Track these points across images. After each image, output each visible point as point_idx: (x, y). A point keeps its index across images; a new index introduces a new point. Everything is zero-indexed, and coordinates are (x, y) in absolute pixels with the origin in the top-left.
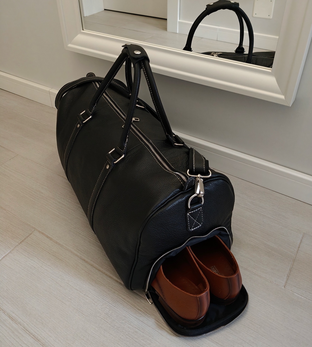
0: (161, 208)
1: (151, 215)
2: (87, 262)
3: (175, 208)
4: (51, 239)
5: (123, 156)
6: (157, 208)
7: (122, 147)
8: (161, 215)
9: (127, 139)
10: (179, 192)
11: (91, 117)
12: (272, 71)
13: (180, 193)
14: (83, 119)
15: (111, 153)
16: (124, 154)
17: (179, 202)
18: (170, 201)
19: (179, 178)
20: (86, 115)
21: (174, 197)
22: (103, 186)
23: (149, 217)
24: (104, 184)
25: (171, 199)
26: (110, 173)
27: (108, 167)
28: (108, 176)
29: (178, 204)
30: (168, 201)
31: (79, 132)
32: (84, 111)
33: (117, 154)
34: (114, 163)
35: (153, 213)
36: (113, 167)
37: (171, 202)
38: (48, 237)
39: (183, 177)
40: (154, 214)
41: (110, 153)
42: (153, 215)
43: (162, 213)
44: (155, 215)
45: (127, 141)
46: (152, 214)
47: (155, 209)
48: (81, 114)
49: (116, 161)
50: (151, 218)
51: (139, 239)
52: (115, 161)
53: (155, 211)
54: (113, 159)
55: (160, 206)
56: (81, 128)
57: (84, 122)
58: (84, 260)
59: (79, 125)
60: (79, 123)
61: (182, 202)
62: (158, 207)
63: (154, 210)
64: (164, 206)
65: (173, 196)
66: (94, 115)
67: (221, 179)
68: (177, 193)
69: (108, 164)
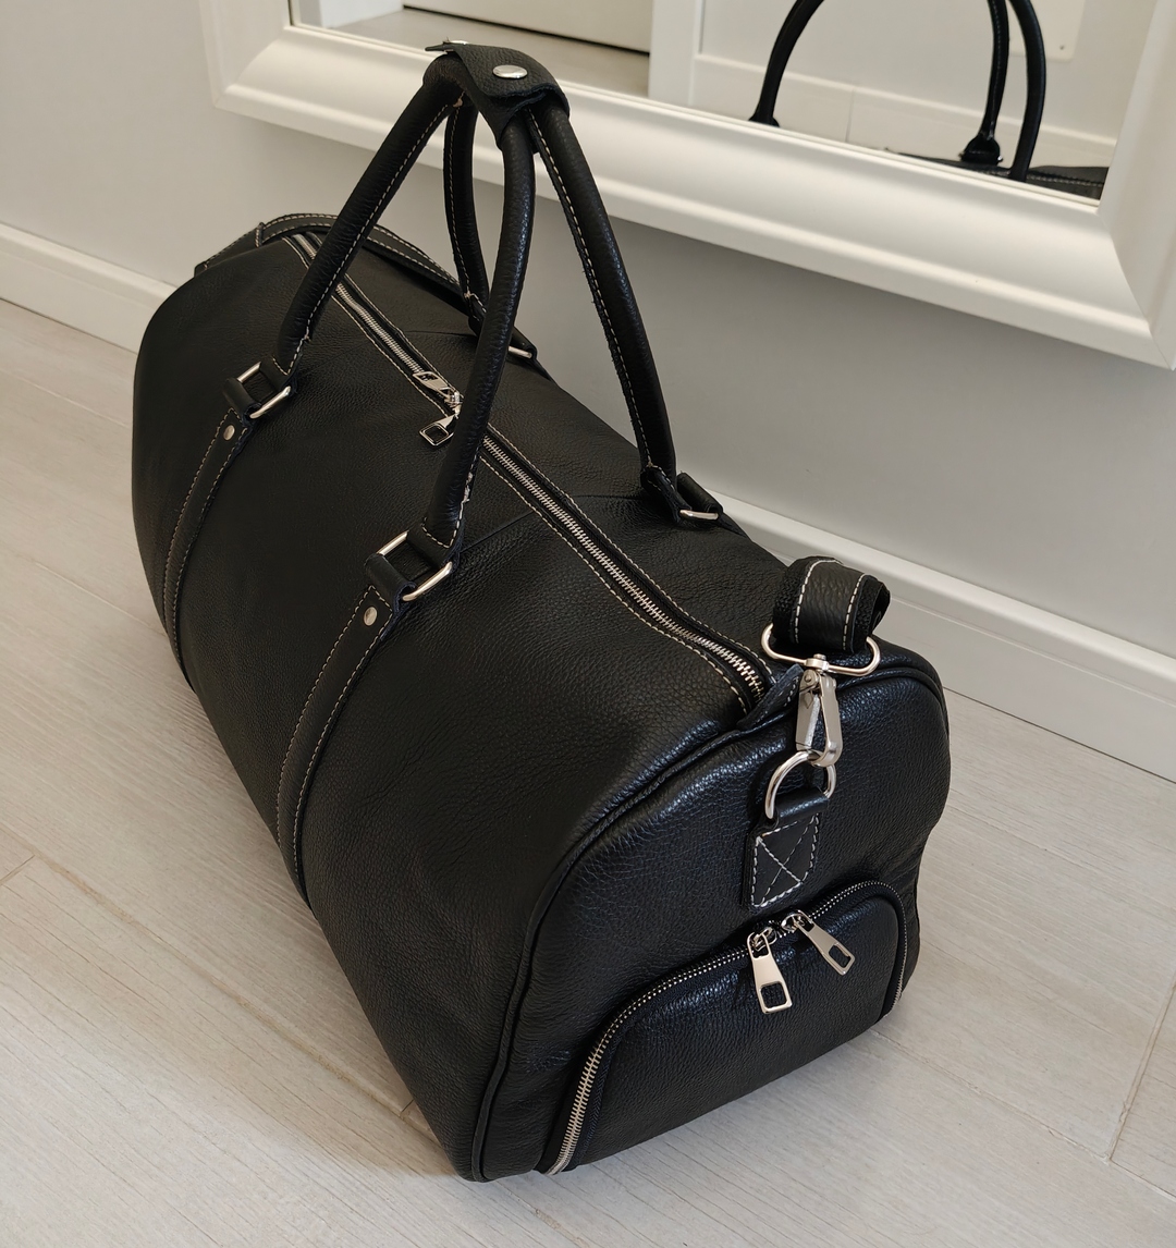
0: (636, 807)
1: (587, 841)
2: (244, 1006)
3: (700, 807)
4: (98, 899)
5: (446, 571)
6: (615, 809)
7: (442, 528)
8: (636, 840)
9: (467, 492)
10: (720, 734)
11: (285, 392)
12: (1099, 212)
13: (724, 738)
14: (250, 401)
15: (387, 555)
16: (451, 560)
17: (719, 782)
18: (675, 775)
19: (721, 668)
20: (265, 385)
21: (697, 756)
22: (343, 706)
23: (577, 851)
24: (348, 695)
25: (680, 766)
26: (380, 643)
27: (371, 617)
28: (369, 657)
29: (715, 791)
30: (668, 774)
31: (233, 461)
32: (256, 367)
33: (419, 559)
34: (401, 601)
35: (599, 831)
36: (401, 618)
37: (681, 782)
38: (86, 890)
39: (743, 668)
40: (602, 834)
41: (383, 551)
42: (596, 840)
43: (639, 831)
44: (608, 839)
45: (466, 499)
46: (592, 836)
47: (607, 815)
48: (241, 379)
49: (416, 589)
50: (587, 856)
51: (526, 955)
52: (410, 591)
53: (606, 824)
54: (401, 579)
55: (627, 799)
56: (245, 444)
57: (254, 416)
58: (237, 998)
59: (231, 431)
60: (232, 421)
61: (732, 781)
62: (621, 804)
63: (602, 820)
64: (649, 797)
65: (692, 752)
66: (299, 382)
67: (906, 677)
68: (712, 740)
69: (373, 601)
